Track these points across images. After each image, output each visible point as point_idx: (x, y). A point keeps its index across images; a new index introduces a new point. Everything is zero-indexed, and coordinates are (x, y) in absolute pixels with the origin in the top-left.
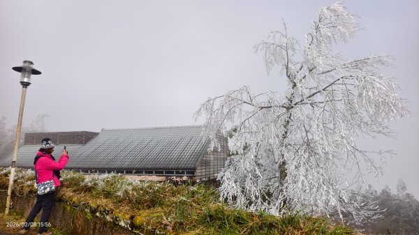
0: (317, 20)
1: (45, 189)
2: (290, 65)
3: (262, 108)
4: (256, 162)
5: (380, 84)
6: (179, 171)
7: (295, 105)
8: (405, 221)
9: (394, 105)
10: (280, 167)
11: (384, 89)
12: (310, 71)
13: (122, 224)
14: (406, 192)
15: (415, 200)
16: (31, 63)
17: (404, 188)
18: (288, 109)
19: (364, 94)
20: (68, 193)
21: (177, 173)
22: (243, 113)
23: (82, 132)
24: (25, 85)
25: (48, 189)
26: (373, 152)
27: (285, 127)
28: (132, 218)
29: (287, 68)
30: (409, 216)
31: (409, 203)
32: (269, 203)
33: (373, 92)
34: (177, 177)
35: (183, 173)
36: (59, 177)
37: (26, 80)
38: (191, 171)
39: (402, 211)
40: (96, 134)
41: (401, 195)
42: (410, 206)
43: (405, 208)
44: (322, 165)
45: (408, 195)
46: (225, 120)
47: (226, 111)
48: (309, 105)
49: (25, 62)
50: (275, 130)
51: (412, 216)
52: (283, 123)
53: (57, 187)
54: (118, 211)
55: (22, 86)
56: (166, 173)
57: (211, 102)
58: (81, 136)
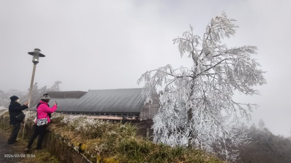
0: (210, 25)
1: (42, 123)
2: (194, 52)
3: (178, 77)
4: (175, 109)
5: (248, 63)
6: (130, 114)
7: (197, 75)
8: (263, 144)
9: (256, 76)
10: (188, 112)
11: (250, 66)
12: (207, 55)
13: (75, 148)
14: (264, 127)
15: (269, 132)
16: (39, 50)
17: (263, 124)
18: (193, 77)
19: (238, 69)
20: (53, 127)
21: (129, 115)
22: (167, 80)
23: (77, 91)
24: (35, 63)
25: (44, 123)
26: (244, 104)
27: (191, 89)
28: (80, 145)
29: (193, 53)
30: (266, 141)
31: (265, 133)
32: (182, 133)
33: (244, 68)
34: (129, 117)
35: (133, 115)
36: (50, 117)
37: (36, 60)
38: (137, 114)
39: (262, 138)
40: (85, 93)
41: (261, 129)
42: (267, 135)
43: (263, 136)
44: (214, 112)
45: (265, 129)
46: (156, 85)
47: (156, 79)
48: (206, 76)
49: (36, 49)
50: (186, 91)
51: (268, 141)
52: (190, 86)
53: (48, 123)
54: (74, 140)
55: (33, 64)
56: (123, 115)
57: (148, 73)
58: (77, 94)
